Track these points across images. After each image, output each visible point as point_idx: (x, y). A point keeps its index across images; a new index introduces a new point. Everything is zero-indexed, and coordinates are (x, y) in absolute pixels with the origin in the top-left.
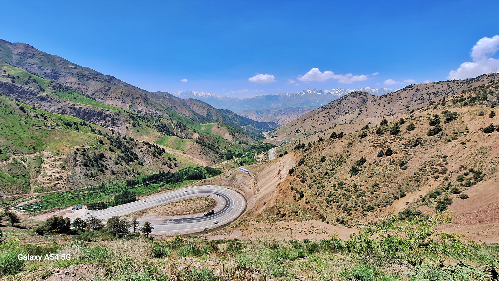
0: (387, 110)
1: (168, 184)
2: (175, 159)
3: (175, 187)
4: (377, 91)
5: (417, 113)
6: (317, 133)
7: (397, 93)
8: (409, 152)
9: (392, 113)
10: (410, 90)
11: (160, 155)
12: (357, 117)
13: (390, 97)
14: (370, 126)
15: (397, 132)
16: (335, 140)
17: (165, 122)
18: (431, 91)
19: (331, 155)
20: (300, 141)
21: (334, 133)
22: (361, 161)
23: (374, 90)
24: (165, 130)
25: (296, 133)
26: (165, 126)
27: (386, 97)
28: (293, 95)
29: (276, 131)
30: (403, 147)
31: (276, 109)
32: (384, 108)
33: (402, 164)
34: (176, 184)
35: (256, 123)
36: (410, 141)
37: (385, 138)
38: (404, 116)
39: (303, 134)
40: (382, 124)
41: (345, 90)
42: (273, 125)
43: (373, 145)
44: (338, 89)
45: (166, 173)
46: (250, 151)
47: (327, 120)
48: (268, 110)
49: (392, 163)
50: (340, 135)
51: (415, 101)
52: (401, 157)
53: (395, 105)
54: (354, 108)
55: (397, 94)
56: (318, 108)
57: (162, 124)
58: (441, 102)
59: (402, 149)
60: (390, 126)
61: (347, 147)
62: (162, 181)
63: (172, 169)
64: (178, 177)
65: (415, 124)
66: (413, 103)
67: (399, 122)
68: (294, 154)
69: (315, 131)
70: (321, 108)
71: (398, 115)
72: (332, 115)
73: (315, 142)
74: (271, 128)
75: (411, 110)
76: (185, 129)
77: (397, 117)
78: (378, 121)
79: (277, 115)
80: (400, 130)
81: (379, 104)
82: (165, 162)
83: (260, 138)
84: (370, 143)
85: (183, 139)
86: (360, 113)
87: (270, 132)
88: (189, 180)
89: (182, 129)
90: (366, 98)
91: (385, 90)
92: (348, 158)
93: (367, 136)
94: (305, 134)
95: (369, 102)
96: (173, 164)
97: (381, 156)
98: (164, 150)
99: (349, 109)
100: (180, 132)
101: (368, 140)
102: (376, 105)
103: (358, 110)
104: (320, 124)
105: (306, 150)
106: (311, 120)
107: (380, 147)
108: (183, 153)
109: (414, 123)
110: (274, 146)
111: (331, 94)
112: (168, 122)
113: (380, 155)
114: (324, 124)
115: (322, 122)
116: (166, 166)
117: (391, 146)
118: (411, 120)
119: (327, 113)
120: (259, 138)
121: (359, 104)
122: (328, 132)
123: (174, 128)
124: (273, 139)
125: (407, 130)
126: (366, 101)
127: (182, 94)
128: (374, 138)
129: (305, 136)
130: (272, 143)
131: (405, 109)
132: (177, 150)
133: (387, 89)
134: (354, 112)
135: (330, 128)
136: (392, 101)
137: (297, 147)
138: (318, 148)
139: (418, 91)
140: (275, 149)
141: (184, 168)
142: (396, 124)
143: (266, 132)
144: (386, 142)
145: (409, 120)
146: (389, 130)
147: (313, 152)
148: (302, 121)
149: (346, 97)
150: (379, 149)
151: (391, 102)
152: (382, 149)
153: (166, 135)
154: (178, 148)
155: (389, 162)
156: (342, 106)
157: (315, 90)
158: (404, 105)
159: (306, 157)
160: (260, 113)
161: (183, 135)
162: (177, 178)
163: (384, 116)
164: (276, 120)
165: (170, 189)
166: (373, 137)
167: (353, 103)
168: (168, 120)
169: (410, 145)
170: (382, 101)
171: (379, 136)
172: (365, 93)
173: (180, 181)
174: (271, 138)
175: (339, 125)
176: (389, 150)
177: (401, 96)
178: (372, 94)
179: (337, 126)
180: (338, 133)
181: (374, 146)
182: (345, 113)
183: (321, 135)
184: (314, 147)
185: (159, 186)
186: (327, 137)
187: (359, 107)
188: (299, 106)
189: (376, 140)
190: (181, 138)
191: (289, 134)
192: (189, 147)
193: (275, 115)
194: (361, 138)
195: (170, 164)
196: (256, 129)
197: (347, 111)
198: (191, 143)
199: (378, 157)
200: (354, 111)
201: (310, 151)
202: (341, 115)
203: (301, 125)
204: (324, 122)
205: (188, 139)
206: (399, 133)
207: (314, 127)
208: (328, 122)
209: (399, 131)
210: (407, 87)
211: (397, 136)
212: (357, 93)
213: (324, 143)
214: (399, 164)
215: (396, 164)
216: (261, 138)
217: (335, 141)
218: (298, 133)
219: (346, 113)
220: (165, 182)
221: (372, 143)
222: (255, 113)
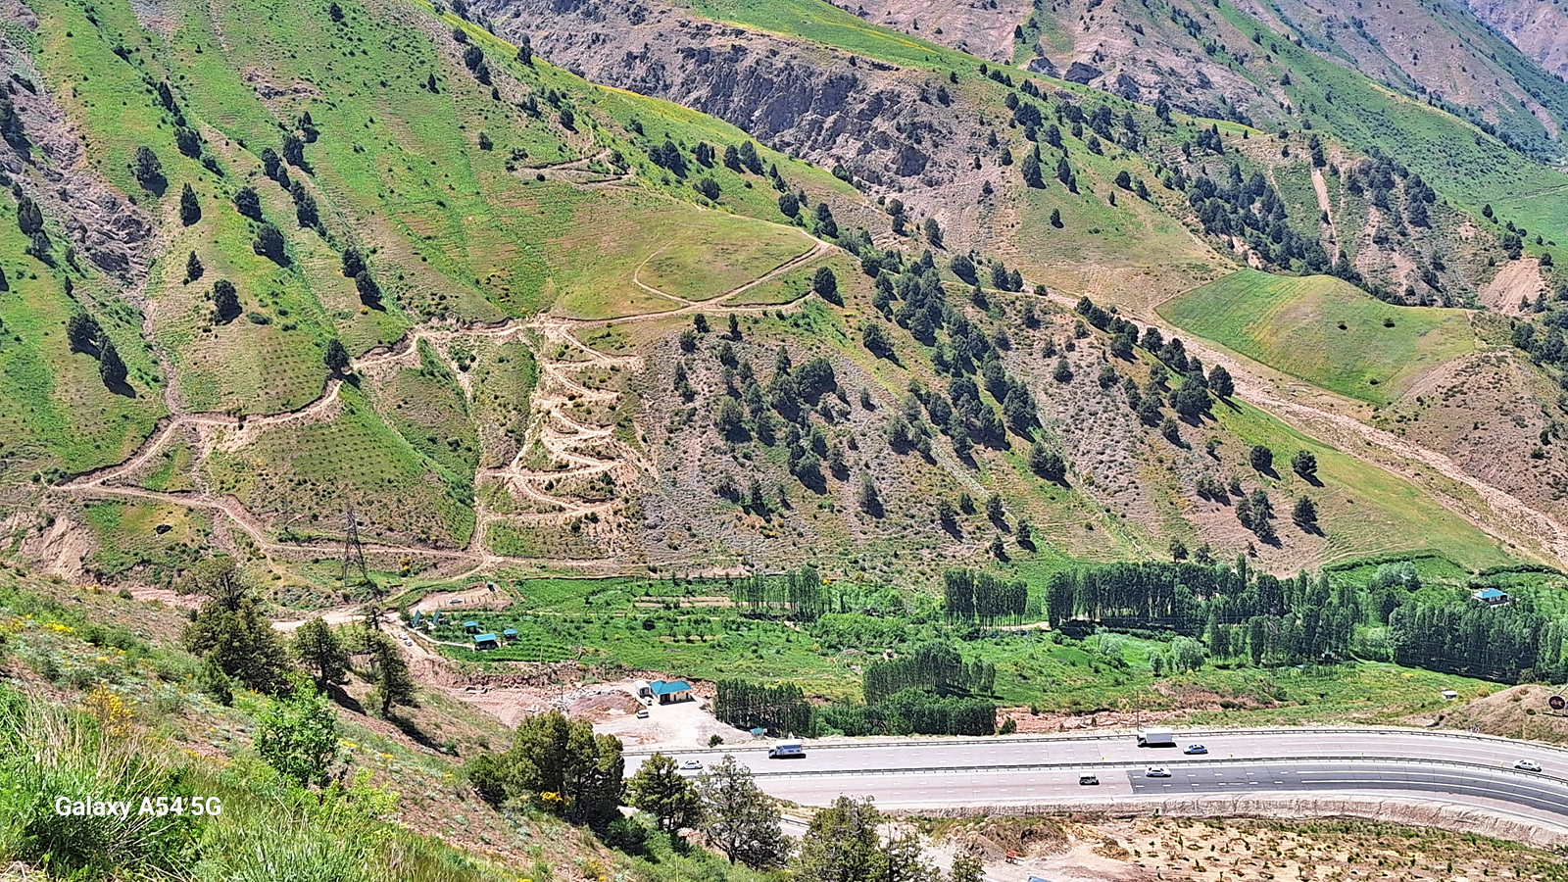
1: (1232, 661)
2: (1306, 467)
3: (1281, 696)
11: (1195, 421)
17: (1262, 153)
24: (1254, 225)
26: (1260, 187)
34: (1295, 671)
45: (1227, 570)
57: (1236, 173)
62: (1183, 623)
63: (1276, 543)
64: (1312, 618)
76: (1420, 220)
82: (1221, 478)
85: (1399, 301)
88: (1405, 658)
89: (1398, 221)
96: (1284, 508)
98: (1224, 383)
100: (1381, 240)
108: (1381, 424)
112: (1285, 154)
116: (1230, 513)
123: (1325, 205)
132: (1328, 398)
141: (1375, 553)
153: (1254, 261)
154: (1342, 381)
161: (1403, 271)
162: (1310, 629)
165: (1241, 706)
168: (1284, 135)
173: (1328, 660)
185: (1158, 664)
190: (1375, 292)
192: (1442, 377)
195: (1262, 500)
198: (1465, 344)
205: (1438, 312)
220: (1206, 637)
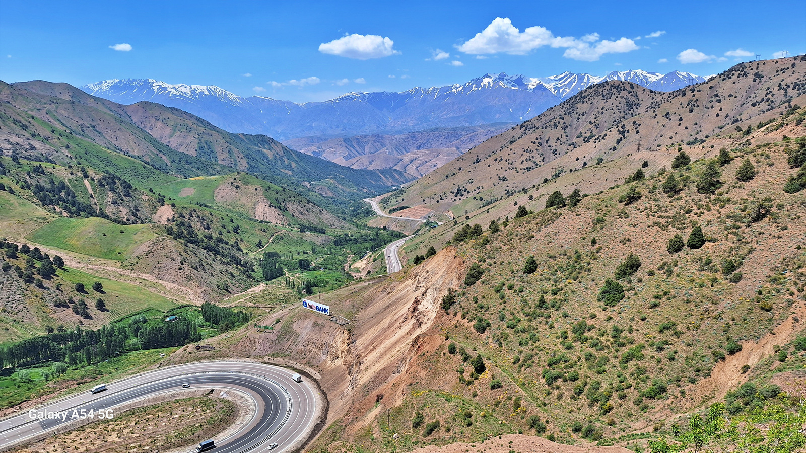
0: (686, 128)
1: (79, 366)
2: (98, 288)
3: (101, 374)
4: (661, 79)
5: (758, 136)
6: (512, 194)
7: (710, 84)
8: (744, 235)
9: (701, 136)
10: (741, 78)
11: (49, 278)
12: (614, 149)
13: (694, 96)
14: (647, 172)
15: (714, 185)
16: (559, 211)
17: (62, 174)
18: (790, 78)
19: (552, 253)
20: (467, 218)
21: (557, 195)
22: (627, 266)
23: (652, 79)
24: (63, 201)
25: (456, 196)
26: (63, 187)
27: (684, 95)
28: (446, 92)
29: (402, 192)
30: (730, 223)
31: (400, 132)
32: (680, 124)
33: (730, 268)
34: (105, 363)
35: (345, 171)
36: (746, 208)
37: (686, 202)
38: (727, 144)
39: (474, 198)
40: (676, 166)
41: (581, 78)
42: (394, 178)
43: (655, 221)
44: (563, 75)
45: (72, 333)
46: (333, 251)
47: (538, 159)
48: (378, 137)
49: (705, 268)
50: (571, 197)
51: (754, 105)
52: (725, 251)
53: (707, 115)
54: (606, 124)
55: (711, 88)
56: (513, 129)
57: (52, 182)
59: (727, 229)
60: (697, 171)
61: (590, 229)
62: (56, 357)
63: (91, 318)
64: (108, 343)
65: (754, 164)
66: (748, 111)
67: (716, 159)
68: (454, 253)
69: (507, 189)
70: (522, 127)
71: (715, 142)
72: (549, 147)
73: (507, 221)
74: (390, 184)
75: (744, 129)
76: (128, 195)
77: (712, 147)
78: (666, 157)
79: (405, 148)
80: (722, 179)
81: (668, 114)
82: (64, 298)
83: (358, 214)
84: (648, 216)
85: (125, 224)
86: (621, 139)
87: (386, 196)
88: (145, 347)
89: (120, 196)
90: (634, 99)
91: (681, 77)
92: (594, 259)
93: (639, 197)
94: (481, 199)
95: (641, 110)
96: (92, 304)
97: (678, 249)
98: (60, 262)
99: (594, 129)
100: (114, 203)
101: (642, 208)
102: (660, 117)
103: (614, 130)
104: (519, 170)
105: (486, 241)
106: (496, 160)
107: (673, 227)
108: (124, 267)
109: (753, 160)
110: (398, 236)
111: (545, 89)
112: (72, 174)
113: (675, 247)
114: (528, 169)
115: (525, 165)
116: (70, 311)
117: (701, 222)
118: (747, 153)
119: (537, 142)
120: (355, 214)
121: (617, 114)
122: (542, 190)
123: (91, 191)
124: (395, 215)
125: (738, 178)
126: (634, 107)
127: (115, 87)
128: (657, 203)
129: (481, 203)
130: (393, 228)
131: (730, 126)
132: (103, 261)
133: (684, 74)
134: (605, 135)
135: (546, 181)
136: (698, 106)
137: (461, 235)
138: (517, 235)
139: (758, 80)
140: (401, 242)
141: (129, 313)
142: (711, 166)
143: (374, 196)
144: (687, 213)
145: (742, 154)
146: (693, 182)
147: (503, 247)
148: (471, 163)
149: (585, 97)
150: (673, 233)
151: (696, 109)
152: (679, 232)
153: (65, 214)
154: (108, 254)
155: (698, 266)
156: (575, 121)
157: (502, 77)
158: (727, 116)
159: (484, 261)
160: (357, 144)
161: (124, 213)
162: (108, 346)
163: (680, 145)
164: (400, 163)
165: (86, 382)
166: (655, 200)
167: (602, 113)
168: (70, 167)
169: (745, 217)
170: (673, 106)
171: (671, 197)
172: (632, 86)
173: (117, 355)
174: (390, 212)
175: (568, 172)
176: (695, 234)
177: (720, 92)
178: (648, 87)
179: (563, 174)
180: (566, 193)
181: (657, 224)
182: (581, 139)
183: (523, 200)
184: (506, 233)
185: (47, 376)
186: (538, 206)
187: (618, 123)
188: (464, 124)
189: (663, 209)
190: (115, 221)
191: (438, 202)
192: (144, 248)
193: (397, 148)
194: (626, 205)
195: (83, 303)
196: (348, 190)
197: (588, 135)
198: (150, 236)
199: (670, 252)
200: (604, 133)
201: (496, 244)
202: (573, 144)
203: (470, 176)
204: (530, 164)
205: (139, 226)
206: (717, 188)
207: (504, 179)
208: (540, 164)
209: (718, 182)
210: (733, 68)
211: (713, 197)
212: (611, 86)
213: (530, 222)
214: (721, 269)
215: (714, 269)
216: (362, 215)
217: (561, 214)
218: (462, 198)
219: (587, 141)
220: (66, 360)
221: (654, 216)
222: (343, 144)
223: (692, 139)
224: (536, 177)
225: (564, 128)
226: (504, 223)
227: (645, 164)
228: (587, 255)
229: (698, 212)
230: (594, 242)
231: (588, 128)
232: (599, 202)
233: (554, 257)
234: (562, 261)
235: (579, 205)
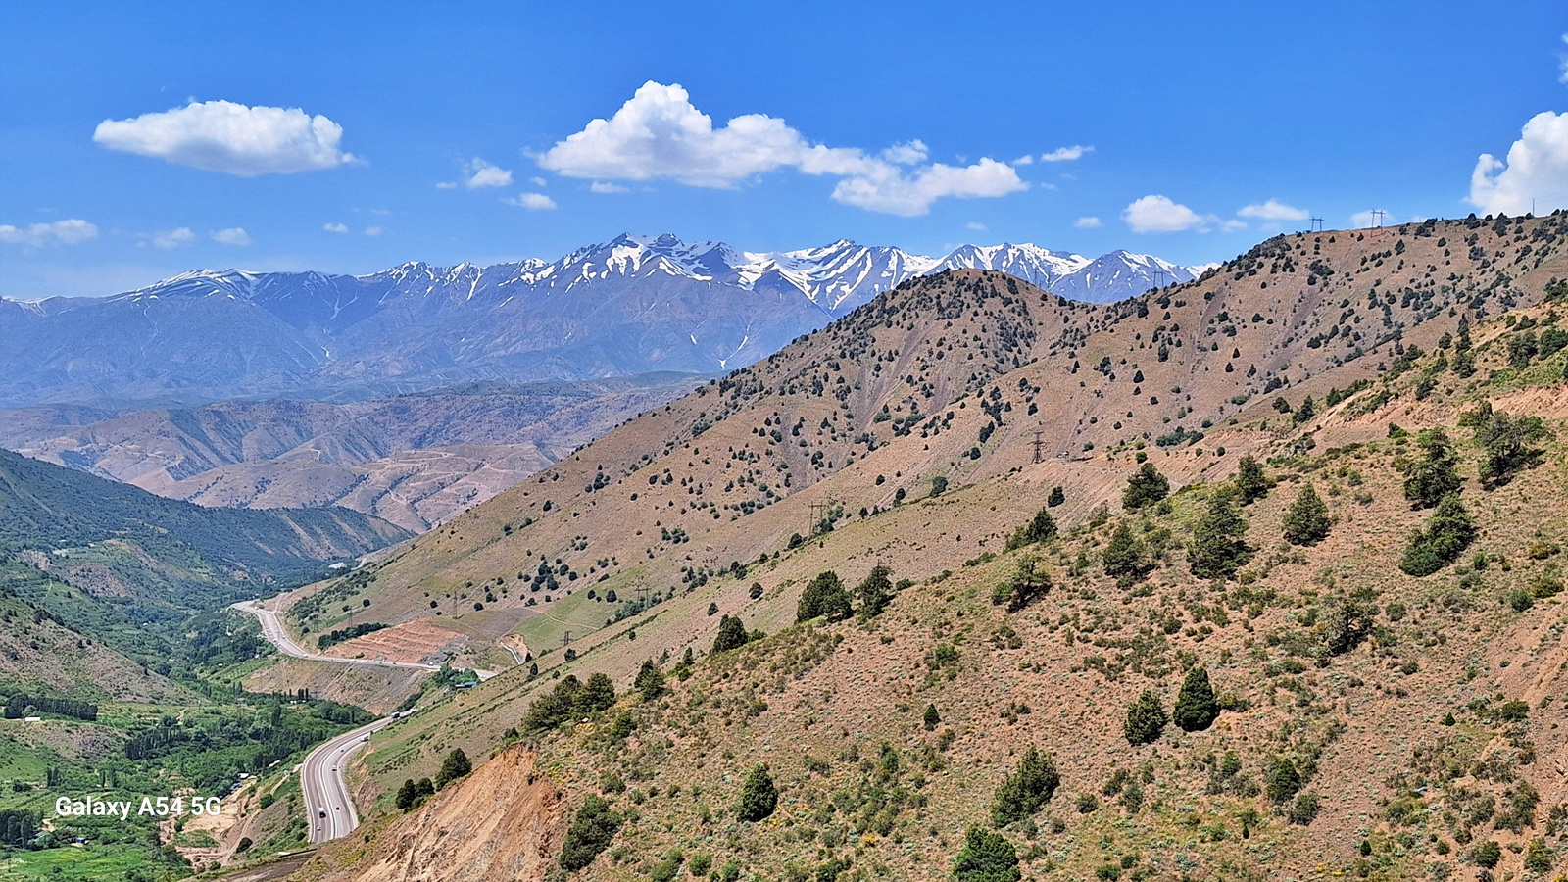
0: (1154, 401)
4: (1085, 270)
5: (1329, 421)
6: (703, 581)
7: (1205, 288)
8: (1315, 690)
9: (1193, 423)
10: (1280, 273)
12: (976, 454)
13: (1167, 316)
14: (1063, 519)
15: (1230, 555)
16: (834, 629)
18: (1394, 279)
19: (817, 755)
20: (571, 656)
21: (828, 582)
22: (1023, 786)
23: (1063, 268)
25: (535, 588)
27: (1143, 313)
28: (504, 282)
29: (364, 578)
30: (1276, 657)
31: (352, 395)
32: (1137, 391)
33: (1287, 782)
35: (173, 515)
36: (1313, 615)
37: (1164, 600)
38: (1255, 445)
39: (591, 595)
40: (1133, 503)
41: (882, 261)
42: (337, 535)
43: (1089, 654)
44: (833, 249)
46: (121, 776)
47: (773, 479)
48: (288, 406)
49: (1225, 784)
50: (866, 589)
51: (1314, 344)
52: (1270, 734)
53: (1202, 367)
54: (950, 386)
55: (1208, 296)
56: (702, 392)
58: (1451, 355)
59: (1271, 673)
60: (1186, 515)
61: (920, 680)
65: (1326, 498)
66: (1302, 358)
67: (1232, 484)
68: (527, 767)
69: (688, 565)
70: (725, 387)
71: (1228, 440)
72: (803, 444)
73: (689, 661)
74: (324, 555)
75: (1297, 406)
77: (1221, 452)
78: (1109, 478)
79: (375, 444)
80: (1249, 539)
81: (1106, 362)
83: (214, 651)
84: (1070, 641)
86: (991, 425)
87: (309, 591)
90: (1020, 319)
91: (1134, 266)
92: (934, 770)
93: (1046, 589)
94: (612, 597)
95: (1040, 349)
97: (1153, 735)
99: (919, 397)
101: (1055, 619)
102: (1087, 370)
103: (973, 401)
104: (721, 511)
105: (627, 726)
106: (653, 480)
107: (1137, 670)
109: (1321, 489)
110: (347, 718)
111: (787, 286)
113: (1145, 727)
114: (747, 508)
115: (738, 497)
117: (1207, 655)
118: (1305, 469)
119: (768, 430)
120: (205, 652)
121: (979, 359)
122: (785, 570)
124: (339, 653)
125: (1288, 536)
126: (1021, 343)
128: (1092, 605)
129: (611, 610)
130: (332, 693)
131: (1261, 396)
133: (1141, 259)
134: (950, 416)
135: (796, 542)
136: (1179, 344)
137: (551, 711)
138: (717, 705)
139: (1320, 280)
140: (352, 740)
142: (1221, 504)
143: (269, 592)
144: (1169, 631)
145: (1294, 472)
146: (1179, 547)
147: (677, 741)
148: (580, 489)
149: (893, 310)
150: (1137, 685)
151: (1175, 352)
152: (1151, 685)
155: (1203, 780)
156: (869, 375)
157: (665, 246)
158: (1253, 371)
159: (622, 788)
160: (218, 429)
163: (1140, 447)
164: (359, 489)
166: (1087, 597)
167: (940, 355)
169: (1314, 641)
170: (1119, 341)
171: (1126, 587)
172: (1012, 285)
174: (323, 643)
175: (856, 516)
176: (1191, 689)
177: (1232, 307)
178: (1053, 290)
179: (842, 522)
180: (852, 577)
181: (1095, 663)
182: (888, 424)
183: (733, 599)
184: (684, 698)
186: (774, 616)
187: (982, 384)
188: (557, 373)
189: (1109, 620)
191: (479, 607)
193: (349, 442)
194: (1012, 610)
196: (182, 575)
197: (906, 413)
199: (1133, 743)
200: (948, 409)
201: (656, 734)
202: (866, 438)
203: (579, 527)
204: (752, 493)
206: (1241, 563)
207: (679, 537)
208: (777, 493)
209: (1240, 545)
210: (1258, 248)
211: (1231, 587)
212: (960, 283)
213: (755, 664)
214: (1264, 786)
215: (1247, 786)
216: (228, 655)
217: (840, 639)
218: (553, 594)
219: (903, 429)
221: (1087, 641)
222: (169, 427)
223: (1169, 431)
224: (769, 530)
225: (842, 395)
226: (679, 667)
227: (1057, 498)
228: (915, 759)
229: (1196, 627)
230: (932, 718)
231: (905, 395)
232: (941, 602)
233: (822, 768)
234: (847, 778)
235: (888, 611)
